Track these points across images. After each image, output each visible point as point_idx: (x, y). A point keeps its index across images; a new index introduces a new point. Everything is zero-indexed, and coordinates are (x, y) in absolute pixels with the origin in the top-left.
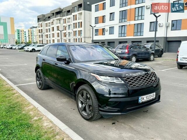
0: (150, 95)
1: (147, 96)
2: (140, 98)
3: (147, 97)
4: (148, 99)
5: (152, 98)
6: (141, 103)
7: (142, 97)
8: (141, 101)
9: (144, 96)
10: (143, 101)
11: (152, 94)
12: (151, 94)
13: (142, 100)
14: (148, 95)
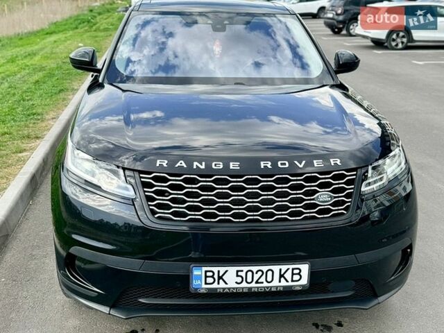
0: (265, 268)
1: (245, 269)
2: (196, 272)
3: (243, 274)
4: (253, 285)
5: (283, 283)
6: (203, 294)
7: (215, 269)
8: (204, 286)
9: (222, 270)
10: (215, 285)
11: (284, 268)
12: (276, 268)
13: (210, 280)
14: (255, 269)
